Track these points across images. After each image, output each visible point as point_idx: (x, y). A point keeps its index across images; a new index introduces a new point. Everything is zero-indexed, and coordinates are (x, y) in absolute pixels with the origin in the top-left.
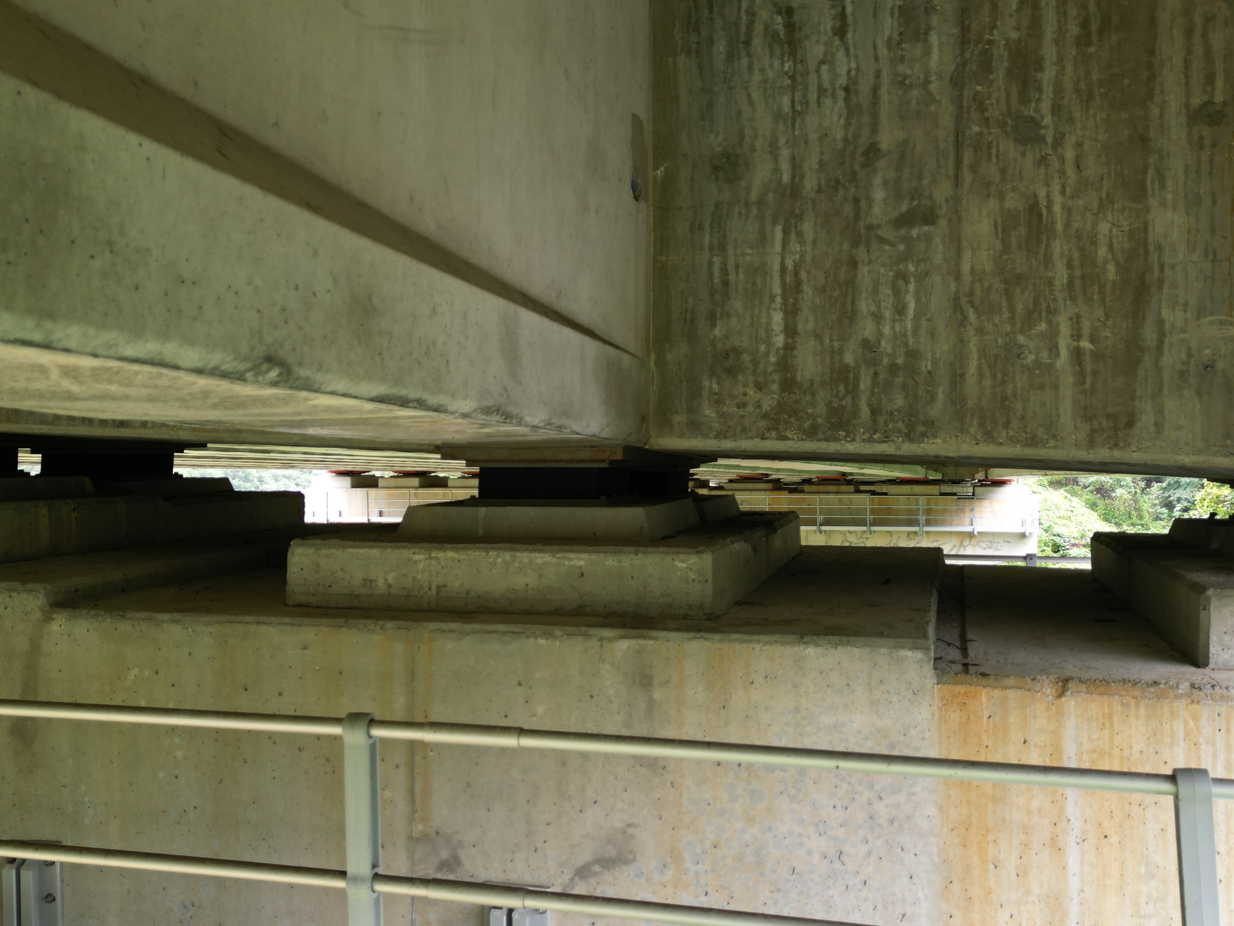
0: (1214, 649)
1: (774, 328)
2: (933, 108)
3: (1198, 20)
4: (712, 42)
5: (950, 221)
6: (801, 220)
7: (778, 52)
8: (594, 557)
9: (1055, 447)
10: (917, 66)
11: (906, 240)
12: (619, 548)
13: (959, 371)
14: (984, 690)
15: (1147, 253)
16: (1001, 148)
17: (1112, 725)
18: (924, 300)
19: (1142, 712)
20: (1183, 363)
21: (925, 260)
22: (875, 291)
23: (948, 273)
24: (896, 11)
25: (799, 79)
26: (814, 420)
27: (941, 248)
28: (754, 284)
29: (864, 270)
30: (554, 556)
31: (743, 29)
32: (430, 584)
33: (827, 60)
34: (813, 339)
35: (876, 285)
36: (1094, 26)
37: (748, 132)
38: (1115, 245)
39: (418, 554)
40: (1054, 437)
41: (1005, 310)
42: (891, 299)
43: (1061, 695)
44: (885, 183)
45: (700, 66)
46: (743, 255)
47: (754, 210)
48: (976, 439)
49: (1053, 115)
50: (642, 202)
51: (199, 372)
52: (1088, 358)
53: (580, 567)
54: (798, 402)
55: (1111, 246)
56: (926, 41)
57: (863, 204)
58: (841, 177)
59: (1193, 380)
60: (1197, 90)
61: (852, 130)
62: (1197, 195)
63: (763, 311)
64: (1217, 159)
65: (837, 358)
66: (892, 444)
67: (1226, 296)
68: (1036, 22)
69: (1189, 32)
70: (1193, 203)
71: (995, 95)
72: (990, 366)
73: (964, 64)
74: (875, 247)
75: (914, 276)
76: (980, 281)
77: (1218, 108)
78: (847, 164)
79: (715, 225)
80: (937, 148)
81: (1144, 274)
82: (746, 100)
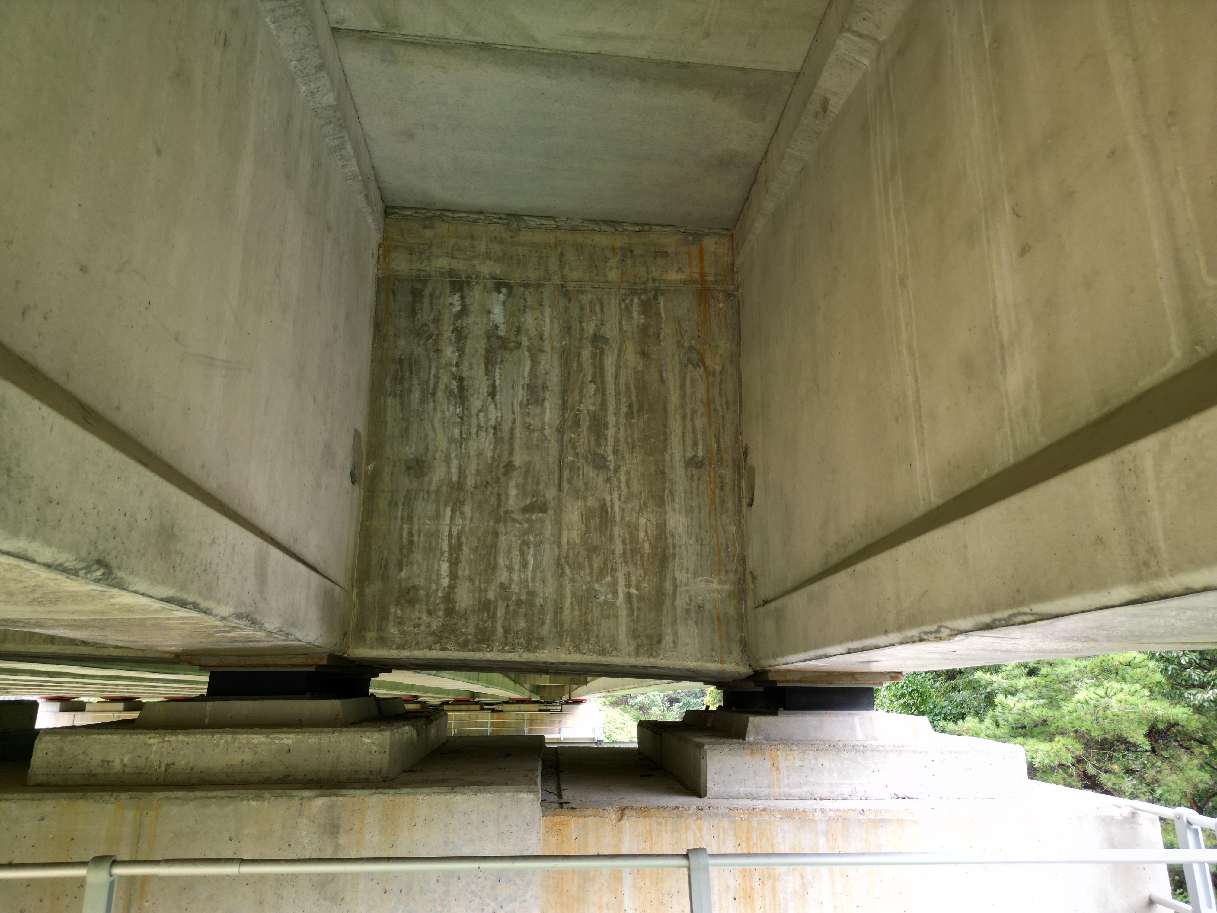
0: (709, 785)
1: (442, 573)
2: (546, 444)
3: (688, 412)
4: (411, 391)
5: (555, 511)
6: (463, 504)
7: (453, 402)
8: (300, 736)
9: (617, 656)
10: (537, 419)
11: (529, 521)
12: (320, 729)
13: (559, 606)
14: (573, 819)
15: (666, 538)
16: (585, 471)
17: (652, 839)
18: (539, 559)
19: (669, 828)
20: (687, 604)
21: (540, 534)
22: (509, 552)
23: (554, 543)
24: (525, 387)
25: (465, 419)
26: (466, 636)
27: (550, 527)
28: (430, 543)
29: (503, 538)
30: (268, 737)
31: (432, 386)
32: (161, 763)
33: (483, 409)
34: (468, 581)
35: (510, 548)
36: (635, 408)
37: (431, 447)
38: (649, 532)
39: (153, 738)
40: (616, 649)
41: (587, 567)
42: (519, 557)
43: (620, 819)
44: (517, 486)
45: (402, 405)
46: (424, 524)
47: (433, 496)
48: (569, 650)
49: (614, 454)
50: (357, 486)
51: (48, 566)
52: (635, 600)
53: (288, 745)
54: (456, 624)
55: (646, 532)
56: (542, 405)
57: (503, 497)
58: (489, 480)
59: (693, 615)
60: (689, 449)
61: (497, 452)
62: (691, 506)
63: (435, 562)
64: (701, 487)
65: (483, 595)
66: (517, 653)
67: (709, 566)
68: (604, 402)
69: (684, 417)
70: (689, 511)
71: (582, 440)
72: (578, 603)
73: (565, 421)
74: (509, 524)
75: (534, 544)
76: (573, 549)
77: (700, 459)
78: (494, 472)
79: (406, 504)
80: (548, 468)
81: (665, 550)
82: (431, 428)
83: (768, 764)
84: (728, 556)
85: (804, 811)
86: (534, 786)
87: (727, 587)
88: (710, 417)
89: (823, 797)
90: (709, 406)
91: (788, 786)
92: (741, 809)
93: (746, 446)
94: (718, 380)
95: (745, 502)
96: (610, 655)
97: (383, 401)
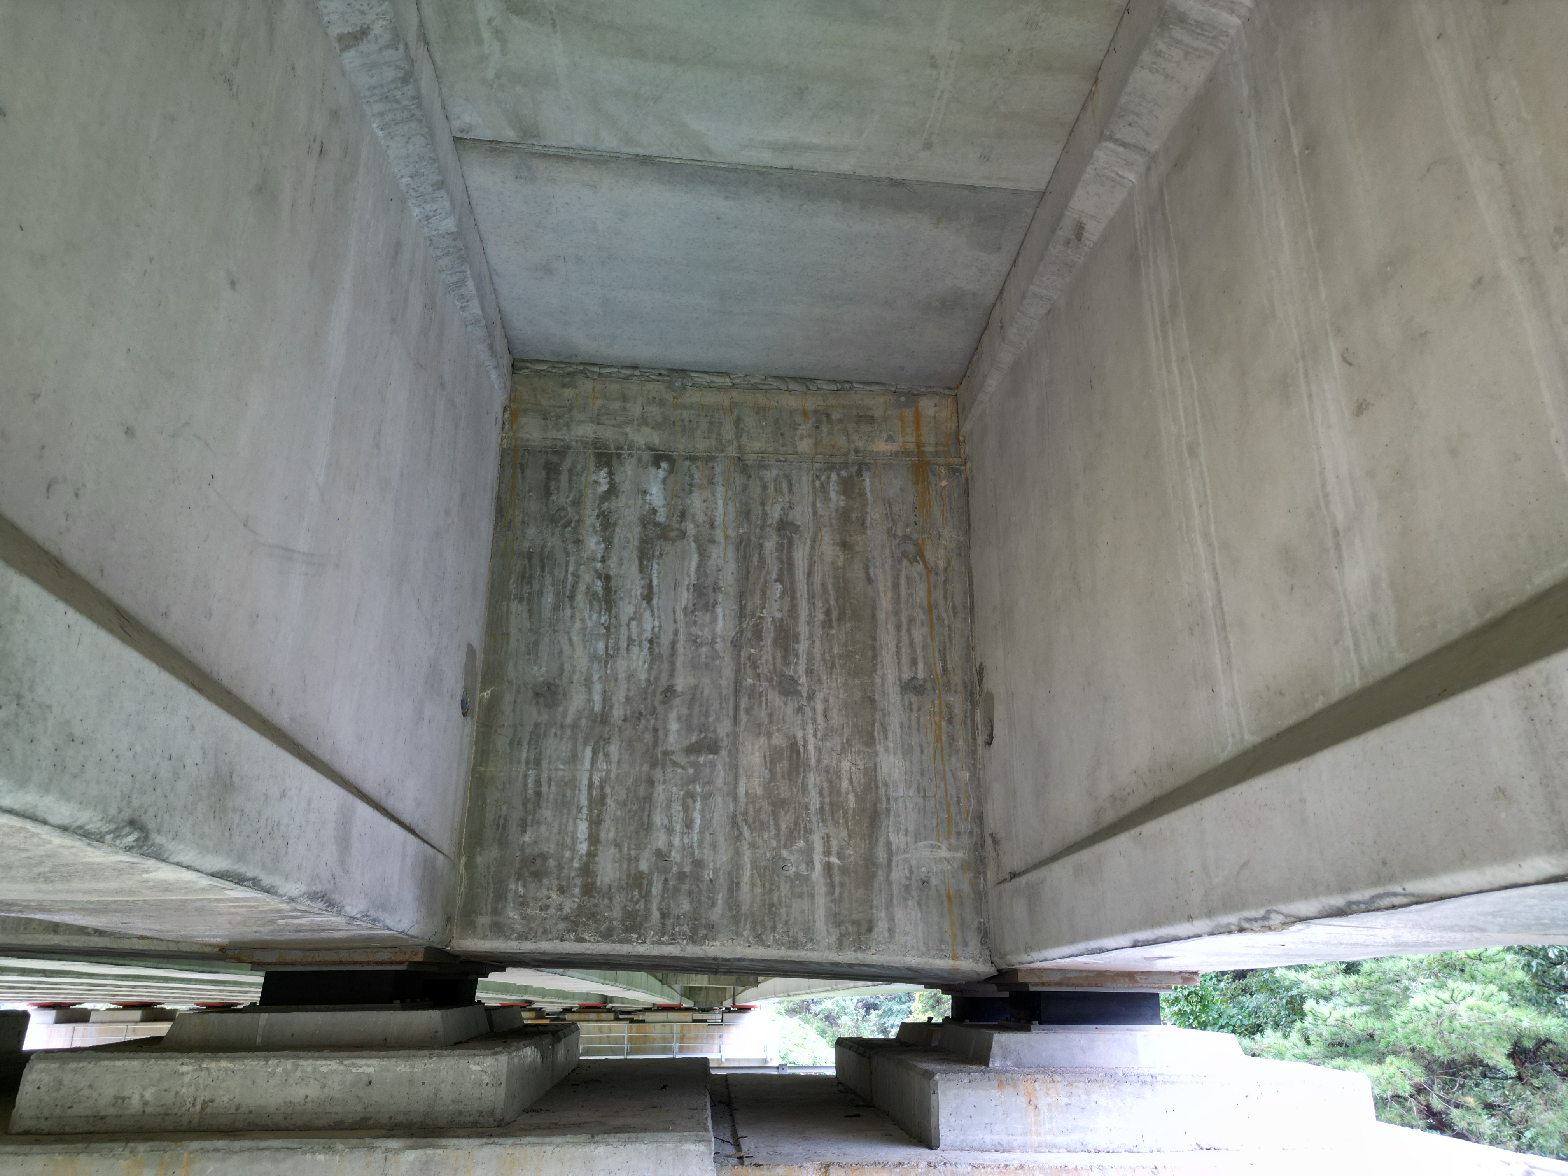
0: (943, 1131)
1: (579, 836)
2: (718, 662)
3: (904, 620)
4: (542, 593)
5: (730, 752)
6: (609, 743)
7: (597, 607)
8: (385, 1063)
9: (812, 950)
10: (707, 629)
11: (695, 765)
12: (413, 1052)
13: (735, 880)
15: (877, 788)
16: (769, 697)
18: (708, 817)
20: (907, 878)
21: (709, 783)
22: (668, 807)
23: (728, 795)
24: (691, 587)
25: (612, 630)
26: (610, 922)
27: (722, 773)
28: (564, 796)
29: (660, 788)
30: (342, 1063)
31: (569, 587)
32: (195, 1100)
33: (636, 617)
34: (613, 847)
35: (669, 801)
36: (834, 616)
37: (567, 667)
38: (854, 780)
39: (187, 1064)
40: (812, 940)
41: (772, 828)
42: (681, 814)
44: (679, 718)
45: (530, 611)
46: (556, 769)
47: (569, 732)
48: (748, 941)
49: (807, 676)
50: (469, 719)
51: (64, 829)
52: (836, 872)
53: (369, 1075)
54: (596, 905)
55: (851, 780)
56: (713, 612)
57: (661, 733)
58: (643, 711)
59: (914, 893)
60: (905, 668)
61: (654, 673)
62: (910, 745)
63: (571, 821)
64: (922, 719)
65: (634, 865)
66: (678, 946)
67: (935, 825)
68: (793, 608)
69: (898, 627)
70: (907, 751)
71: (764, 657)
72: (760, 876)
73: (742, 632)
74: (669, 769)
75: (701, 796)
76: (753, 802)
77: (921, 683)
78: (649, 700)
79: (533, 743)
80: (720, 694)
81: (875, 804)
82: (567, 642)
83: (1022, 1100)
84: (960, 813)
85: (1075, 1168)
86: (704, 1133)
87: (960, 855)
88: (932, 627)
89: (1099, 1148)
90: (931, 613)
91: (1051, 1132)
92: (988, 1165)
93: (980, 665)
94: (941, 578)
95: (981, 739)
96: (803, 949)
97: (505, 608)
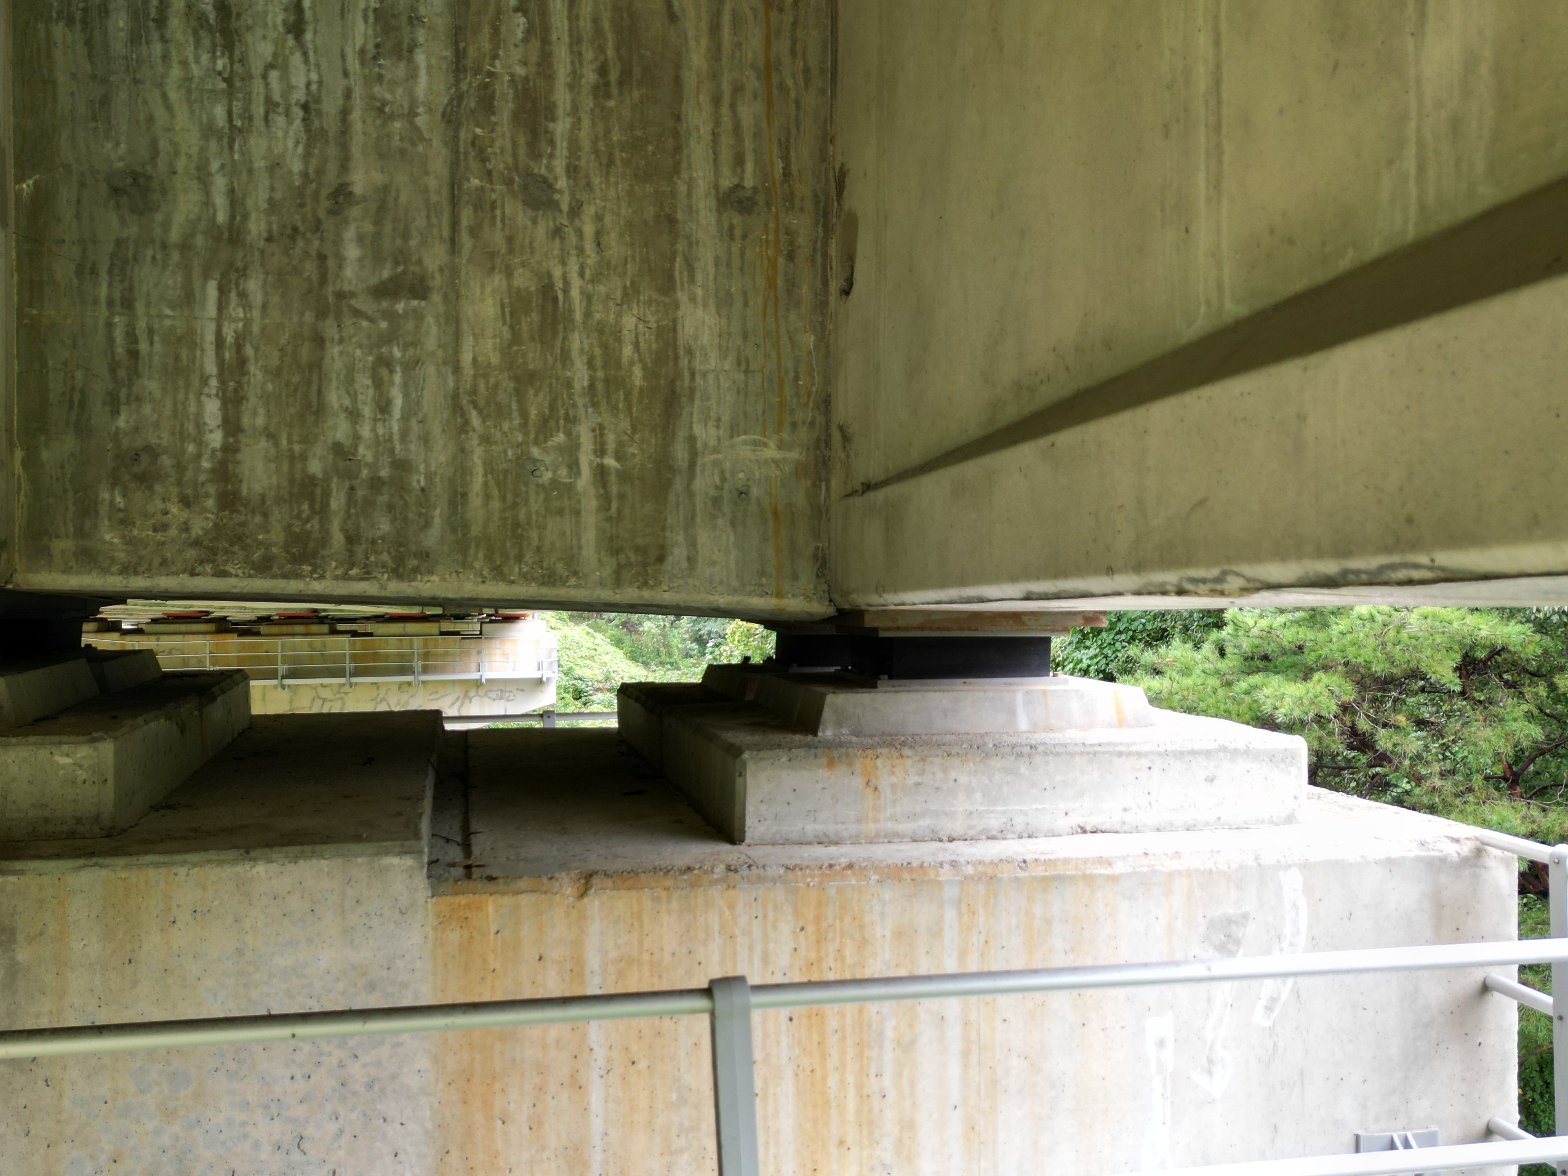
0: (750, 821)
1: (208, 421)
2: (420, 148)
3: (726, 88)
4: (107, 11)
5: (445, 296)
6: (245, 275)
7: (206, 42)
9: (576, 586)
10: (400, 91)
11: (390, 315)
13: (460, 490)
14: (491, 898)
15: (676, 357)
16: (508, 211)
17: (641, 926)
18: (414, 395)
20: (717, 488)
21: (414, 344)
22: (350, 379)
23: (444, 363)
24: (371, 15)
25: (238, 84)
26: (267, 549)
27: (434, 329)
28: (177, 358)
29: (334, 350)
33: (278, 63)
34: (263, 439)
35: (351, 372)
36: (614, 76)
37: (163, 145)
38: (642, 344)
40: (576, 574)
41: (515, 414)
42: (371, 392)
43: (583, 894)
44: (360, 239)
45: (89, 43)
46: (161, 316)
47: (176, 256)
48: (482, 575)
49: (569, 177)
52: (613, 479)
54: (243, 524)
55: (637, 345)
56: (410, 60)
57: (331, 263)
58: (299, 224)
59: (726, 508)
60: (725, 170)
61: (314, 162)
62: (729, 293)
63: (191, 397)
64: (748, 253)
65: (299, 466)
66: (374, 582)
67: (760, 412)
68: (546, 59)
69: (716, 101)
70: (724, 302)
71: (498, 144)
72: (498, 484)
73: (460, 97)
74: (348, 321)
75: (401, 364)
76: (485, 376)
77: (749, 194)
78: (308, 208)
79: (116, 271)
80: (427, 201)
81: (673, 381)
82: (160, 101)
83: (858, 781)
84: (797, 395)
85: (921, 866)
86: (413, 842)
87: (794, 455)
88: (770, 102)
89: (955, 835)
90: (769, 77)
91: (894, 818)
92: (808, 867)
93: (841, 168)
94: (788, 19)
95: (835, 286)
96: (564, 585)
97: (42, 34)
